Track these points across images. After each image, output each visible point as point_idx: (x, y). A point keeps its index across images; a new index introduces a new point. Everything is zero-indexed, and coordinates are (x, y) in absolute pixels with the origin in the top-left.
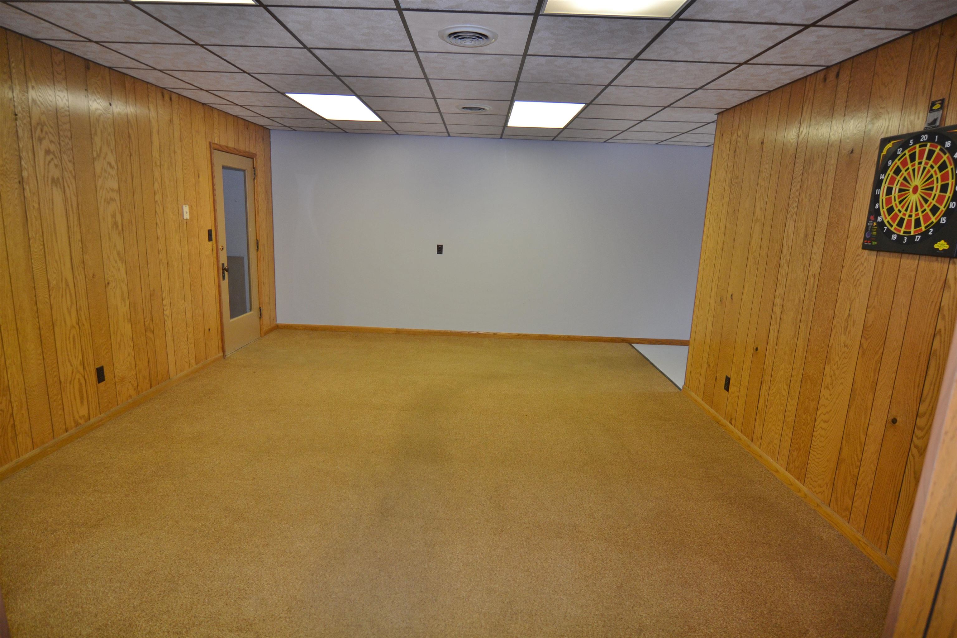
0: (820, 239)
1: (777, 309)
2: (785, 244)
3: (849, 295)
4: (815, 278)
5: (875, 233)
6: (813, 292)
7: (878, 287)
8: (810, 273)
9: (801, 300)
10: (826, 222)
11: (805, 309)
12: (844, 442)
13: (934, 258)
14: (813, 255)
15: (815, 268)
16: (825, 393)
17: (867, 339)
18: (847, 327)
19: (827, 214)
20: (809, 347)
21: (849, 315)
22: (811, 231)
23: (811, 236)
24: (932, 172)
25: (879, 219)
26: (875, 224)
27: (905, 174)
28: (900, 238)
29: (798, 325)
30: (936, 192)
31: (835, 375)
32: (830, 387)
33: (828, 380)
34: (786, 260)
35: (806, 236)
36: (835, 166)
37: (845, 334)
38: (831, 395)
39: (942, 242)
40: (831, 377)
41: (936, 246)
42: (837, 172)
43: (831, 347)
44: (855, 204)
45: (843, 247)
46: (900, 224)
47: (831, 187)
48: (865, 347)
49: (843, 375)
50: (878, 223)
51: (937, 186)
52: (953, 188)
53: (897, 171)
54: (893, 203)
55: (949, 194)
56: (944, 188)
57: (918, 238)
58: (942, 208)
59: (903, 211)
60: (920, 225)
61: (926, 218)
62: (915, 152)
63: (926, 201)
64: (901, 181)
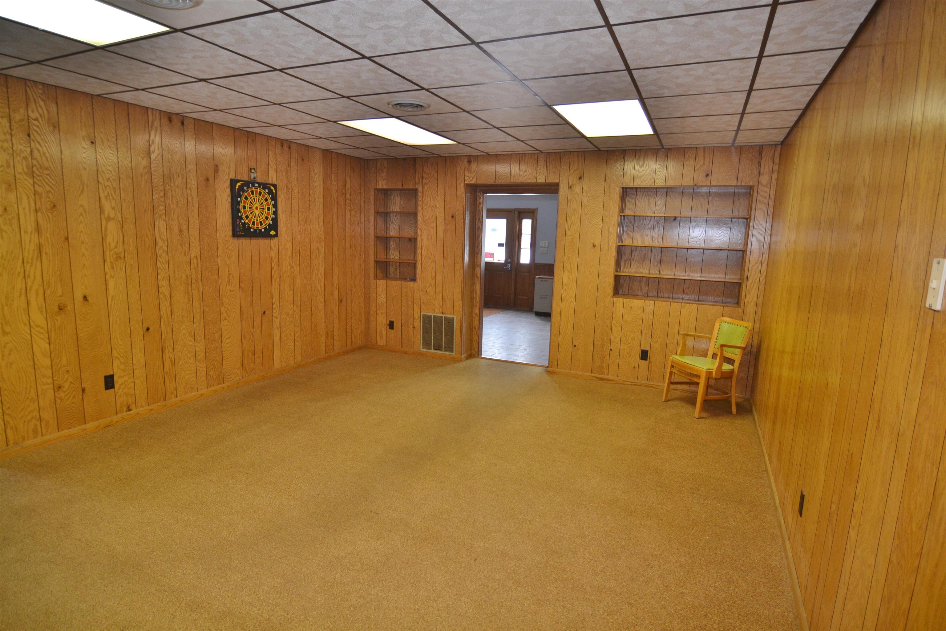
0: (195, 233)
1: (165, 290)
2: (158, 238)
3: (226, 263)
4: (197, 259)
5: (242, 228)
6: (198, 268)
7: (242, 255)
8: (192, 256)
9: (189, 276)
10: (197, 222)
11: (194, 281)
12: (243, 339)
13: (265, 238)
14: (191, 244)
15: (195, 251)
16: (225, 323)
17: (243, 283)
18: (229, 281)
19: (197, 217)
20: (204, 303)
21: (229, 274)
22: (184, 228)
23: (186, 232)
24: (262, 201)
25: (243, 221)
26: (241, 224)
27: (250, 200)
28: (255, 230)
29: (191, 294)
30: (266, 210)
31: (228, 310)
32: (227, 318)
33: (224, 315)
34: (163, 250)
35: (181, 231)
36: (196, 185)
37: (229, 285)
38: (228, 322)
39: (273, 231)
40: (226, 312)
41: (271, 233)
42: (199, 190)
43: (222, 296)
44: (218, 212)
45: (215, 237)
46: (253, 223)
47: (196, 199)
48: (243, 287)
49: (234, 307)
50: (242, 223)
51: (266, 207)
52: (272, 210)
53: (246, 198)
54: (248, 214)
55: (271, 212)
56: (269, 209)
57: (263, 230)
58: (269, 217)
59: (253, 218)
60: (262, 224)
61: (264, 222)
62: (253, 191)
63: (263, 214)
64: (249, 203)
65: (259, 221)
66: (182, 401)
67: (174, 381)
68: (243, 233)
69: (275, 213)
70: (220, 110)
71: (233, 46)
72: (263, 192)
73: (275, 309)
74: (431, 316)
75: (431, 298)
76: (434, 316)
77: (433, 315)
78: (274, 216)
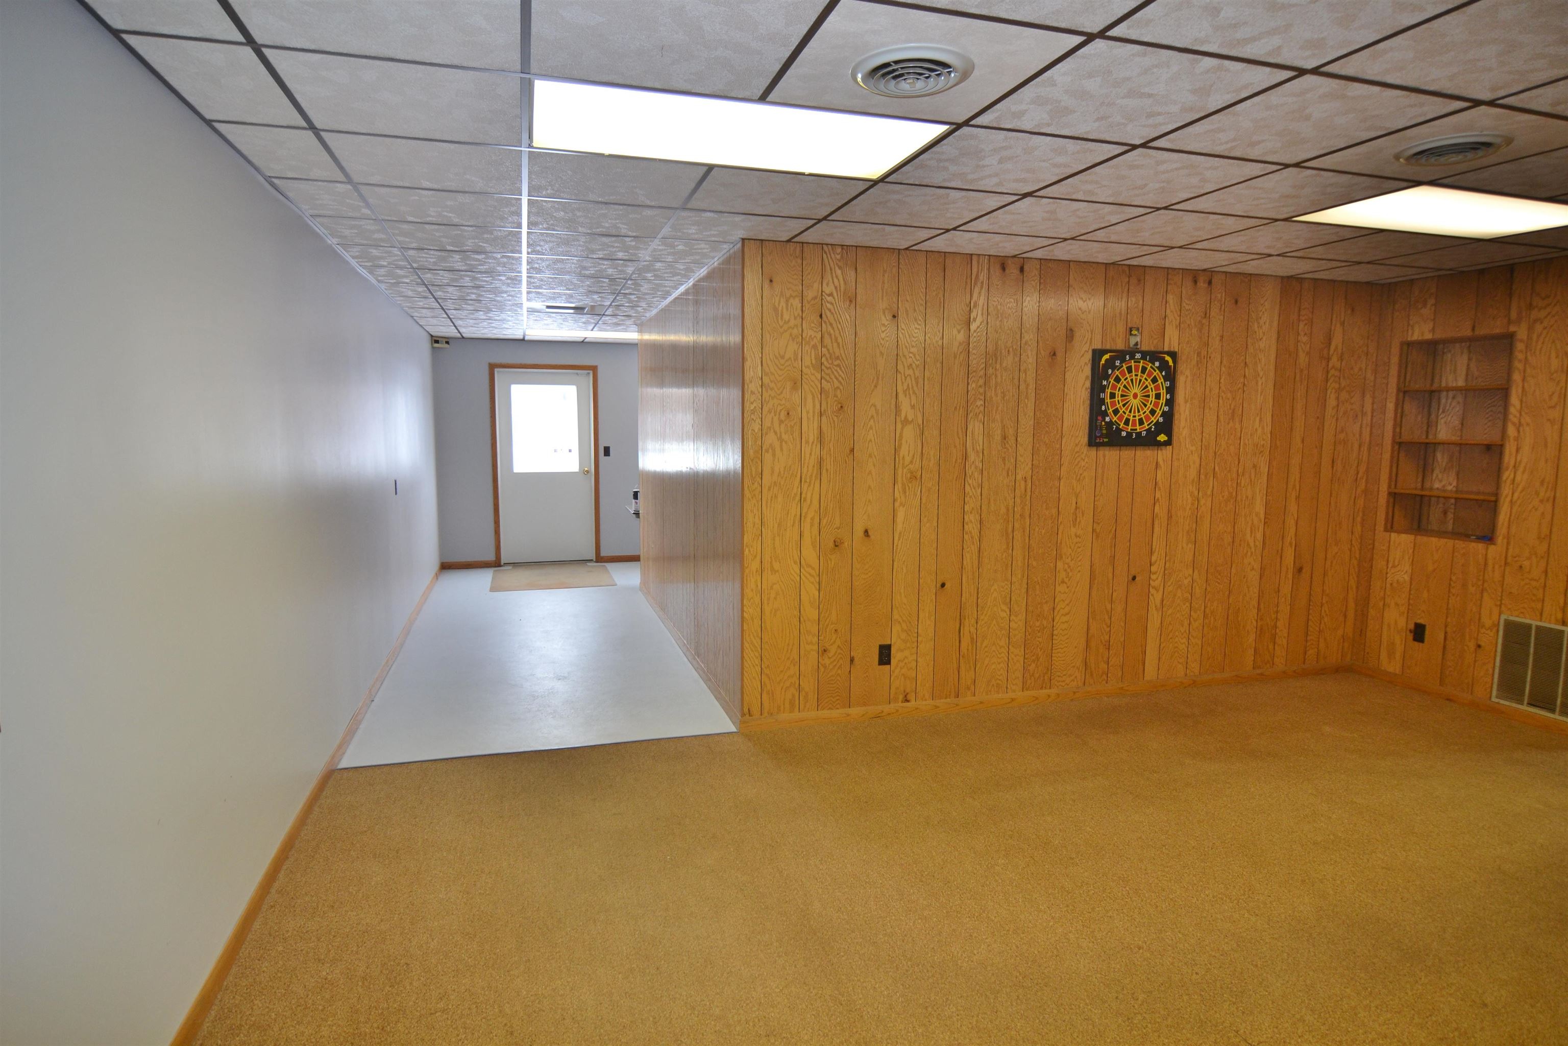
0: (1026, 439)
1: (972, 527)
2: (969, 450)
3: (1073, 489)
4: (1026, 481)
5: (1104, 432)
6: (1026, 496)
7: (1103, 477)
8: (1019, 477)
9: (1010, 508)
10: (1032, 422)
11: (1017, 516)
12: (1091, 620)
13: (1146, 448)
14: (1019, 458)
15: (1024, 470)
16: (1060, 588)
17: (1099, 524)
18: (1076, 519)
19: (1032, 414)
20: (1031, 554)
21: (1076, 508)
22: (1011, 432)
23: (1012, 440)
24: (1147, 383)
25: (1107, 419)
26: (1103, 423)
27: (1125, 383)
28: (1129, 434)
29: (1011, 537)
30: (1152, 399)
31: (1069, 567)
32: (1066, 580)
33: (1062, 575)
34: (976, 467)
35: (1004, 438)
36: (1035, 365)
37: (1074, 526)
38: (1068, 587)
39: (1162, 435)
40: (1066, 570)
41: (1158, 438)
42: (1039, 372)
43: (1061, 543)
44: (1066, 405)
45: (1058, 446)
46: (1127, 422)
47: (1032, 386)
48: (1098, 531)
49: (1080, 564)
50: (1106, 423)
51: (1153, 394)
52: (1164, 396)
53: (1118, 380)
54: (1118, 406)
55: (1162, 401)
56: (1158, 396)
57: (1144, 434)
58: (1158, 411)
59: (1127, 413)
60: (1143, 424)
61: (1147, 418)
62: (1131, 366)
63: (1146, 406)
64: (1122, 388)
65: (1137, 418)
66: (981, 703)
67: (973, 669)
68: (1106, 440)
69: (1170, 403)
70: (1073, 239)
71: (1049, 125)
72: (1149, 368)
73: (1155, 573)
74: (1529, 627)
75: (1534, 583)
76: (1538, 627)
77: (1535, 623)
78: (1166, 409)
